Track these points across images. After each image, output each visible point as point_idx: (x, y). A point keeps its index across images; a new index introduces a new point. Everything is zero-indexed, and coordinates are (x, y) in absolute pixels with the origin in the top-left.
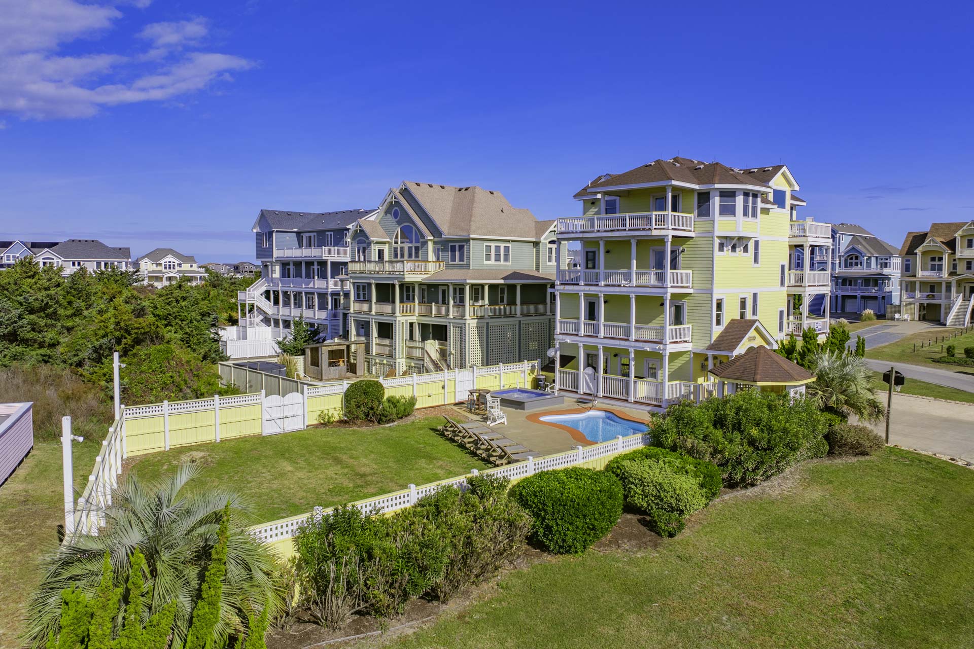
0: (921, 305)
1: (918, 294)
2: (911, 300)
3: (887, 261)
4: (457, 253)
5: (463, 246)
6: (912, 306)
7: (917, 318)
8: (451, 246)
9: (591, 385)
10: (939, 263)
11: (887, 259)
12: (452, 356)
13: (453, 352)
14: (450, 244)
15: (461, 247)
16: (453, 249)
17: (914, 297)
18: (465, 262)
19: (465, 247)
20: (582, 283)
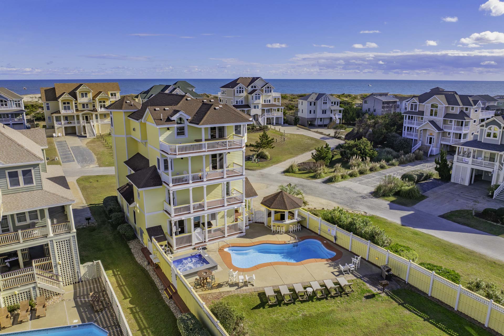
0: (65, 128)
1: (63, 122)
2: (60, 126)
3: (19, 102)
4: (21, 178)
5: (30, 170)
6: (61, 129)
7: (64, 135)
8: (9, 173)
9: (200, 237)
10: (68, 105)
11: (19, 101)
12: (59, 266)
13: (60, 262)
14: (7, 172)
15: (27, 173)
16: (13, 175)
17: (61, 124)
18: (35, 184)
19: (33, 171)
20: (191, 182)
